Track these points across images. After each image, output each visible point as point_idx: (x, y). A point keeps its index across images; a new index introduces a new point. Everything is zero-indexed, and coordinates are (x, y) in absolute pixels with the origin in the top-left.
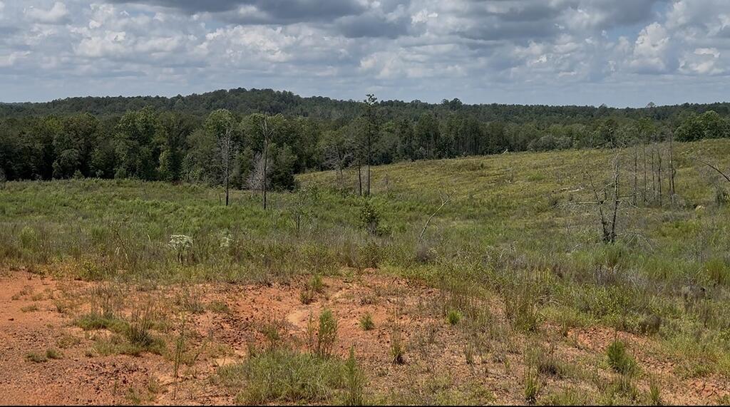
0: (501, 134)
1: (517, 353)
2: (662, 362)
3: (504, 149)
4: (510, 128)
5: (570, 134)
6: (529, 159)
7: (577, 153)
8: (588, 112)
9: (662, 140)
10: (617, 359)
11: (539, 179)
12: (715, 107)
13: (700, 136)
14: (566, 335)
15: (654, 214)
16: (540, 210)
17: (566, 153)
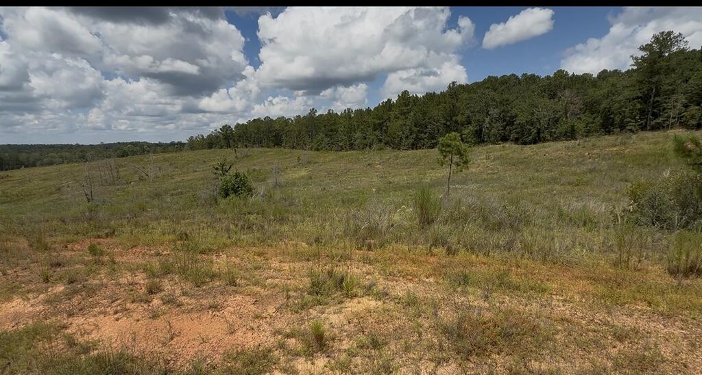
0: (17, 159)
1: (37, 262)
2: (117, 246)
3: (21, 167)
4: (23, 156)
5: (61, 157)
6: (38, 170)
7: (68, 165)
8: (70, 147)
9: (110, 157)
10: (93, 250)
11: (47, 179)
12: (132, 143)
13: (127, 155)
14: (66, 247)
15: (112, 188)
16: (51, 194)
17: (61, 166)
